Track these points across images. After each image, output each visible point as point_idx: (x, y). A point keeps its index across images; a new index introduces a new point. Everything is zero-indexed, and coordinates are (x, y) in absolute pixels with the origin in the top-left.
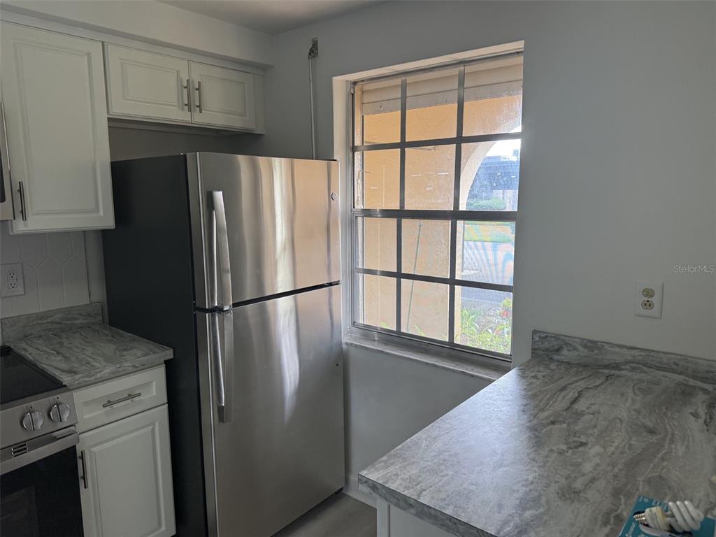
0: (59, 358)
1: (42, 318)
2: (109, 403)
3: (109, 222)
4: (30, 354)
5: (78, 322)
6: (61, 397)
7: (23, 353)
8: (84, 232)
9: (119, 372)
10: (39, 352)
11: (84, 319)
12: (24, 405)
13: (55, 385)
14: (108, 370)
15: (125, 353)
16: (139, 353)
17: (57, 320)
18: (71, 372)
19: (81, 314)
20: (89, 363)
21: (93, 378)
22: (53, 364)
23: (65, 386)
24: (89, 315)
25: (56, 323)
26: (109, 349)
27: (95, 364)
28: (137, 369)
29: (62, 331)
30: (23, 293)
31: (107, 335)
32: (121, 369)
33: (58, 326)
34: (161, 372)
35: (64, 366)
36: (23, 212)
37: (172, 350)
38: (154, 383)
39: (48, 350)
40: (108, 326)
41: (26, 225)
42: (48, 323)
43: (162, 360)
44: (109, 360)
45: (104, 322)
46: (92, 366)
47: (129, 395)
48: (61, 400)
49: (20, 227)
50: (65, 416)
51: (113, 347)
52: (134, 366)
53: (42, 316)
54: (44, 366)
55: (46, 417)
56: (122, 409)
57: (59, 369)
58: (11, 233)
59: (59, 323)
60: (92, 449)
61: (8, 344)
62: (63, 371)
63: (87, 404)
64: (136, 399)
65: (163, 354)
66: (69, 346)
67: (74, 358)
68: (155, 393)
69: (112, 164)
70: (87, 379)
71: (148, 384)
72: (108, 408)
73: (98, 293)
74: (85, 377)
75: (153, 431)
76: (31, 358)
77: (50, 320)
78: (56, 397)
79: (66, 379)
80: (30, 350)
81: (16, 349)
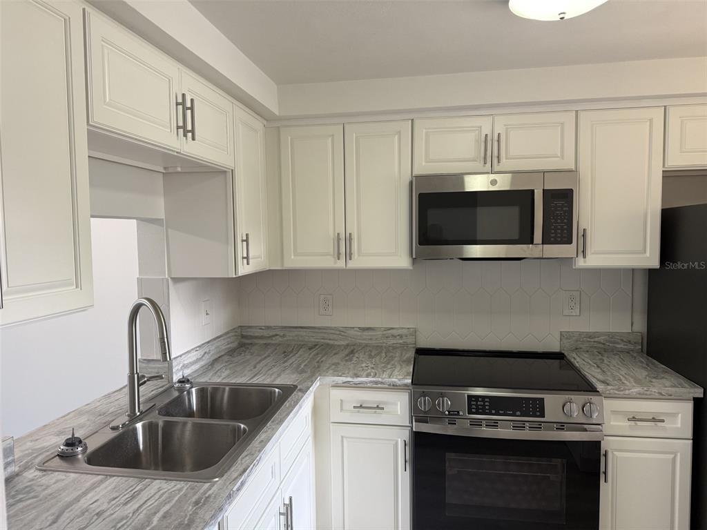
0: (599, 370)
1: (590, 337)
2: (634, 419)
3: (655, 263)
4: (577, 362)
5: (618, 346)
6: (594, 399)
7: (572, 360)
8: (633, 270)
9: (646, 395)
10: (584, 362)
11: (624, 345)
12: (567, 396)
13: (592, 389)
14: (635, 390)
15: (654, 380)
16: (668, 383)
17: (602, 341)
18: (604, 382)
19: (622, 340)
20: (621, 380)
21: (622, 393)
22: (592, 374)
23: (598, 391)
24: (630, 342)
25: (600, 343)
26: (642, 374)
27: (625, 382)
28: (664, 397)
29: (605, 351)
30: (578, 314)
31: (642, 362)
32: (648, 393)
33: (603, 346)
34: (689, 407)
35: (600, 377)
36: (584, 252)
37: (703, 390)
38: (680, 415)
39: (591, 362)
40: (645, 355)
41: (585, 262)
42: (594, 342)
43: (691, 396)
44: (638, 382)
45: (642, 351)
46: (623, 383)
47: (653, 418)
48: (593, 401)
49: (581, 263)
50: (596, 415)
51: (645, 373)
52: (661, 394)
53: (590, 336)
54: (587, 374)
55: (581, 410)
56: (646, 428)
57: (597, 379)
58: (574, 267)
59: (604, 344)
60: (615, 453)
61: (563, 352)
62: (598, 380)
63: (615, 412)
64: (659, 424)
65: (692, 390)
66: (608, 363)
67: (609, 373)
68: (679, 425)
69: (663, 210)
70: (617, 392)
71: (674, 415)
72: (633, 423)
73: (640, 325)
74: (616, 390)
75: (674, 460)
76: (577, 365)
77: (596, 339)
78: (590, 397)
79: (600, 387)
80: (578, 359)
81: (568, 357)
